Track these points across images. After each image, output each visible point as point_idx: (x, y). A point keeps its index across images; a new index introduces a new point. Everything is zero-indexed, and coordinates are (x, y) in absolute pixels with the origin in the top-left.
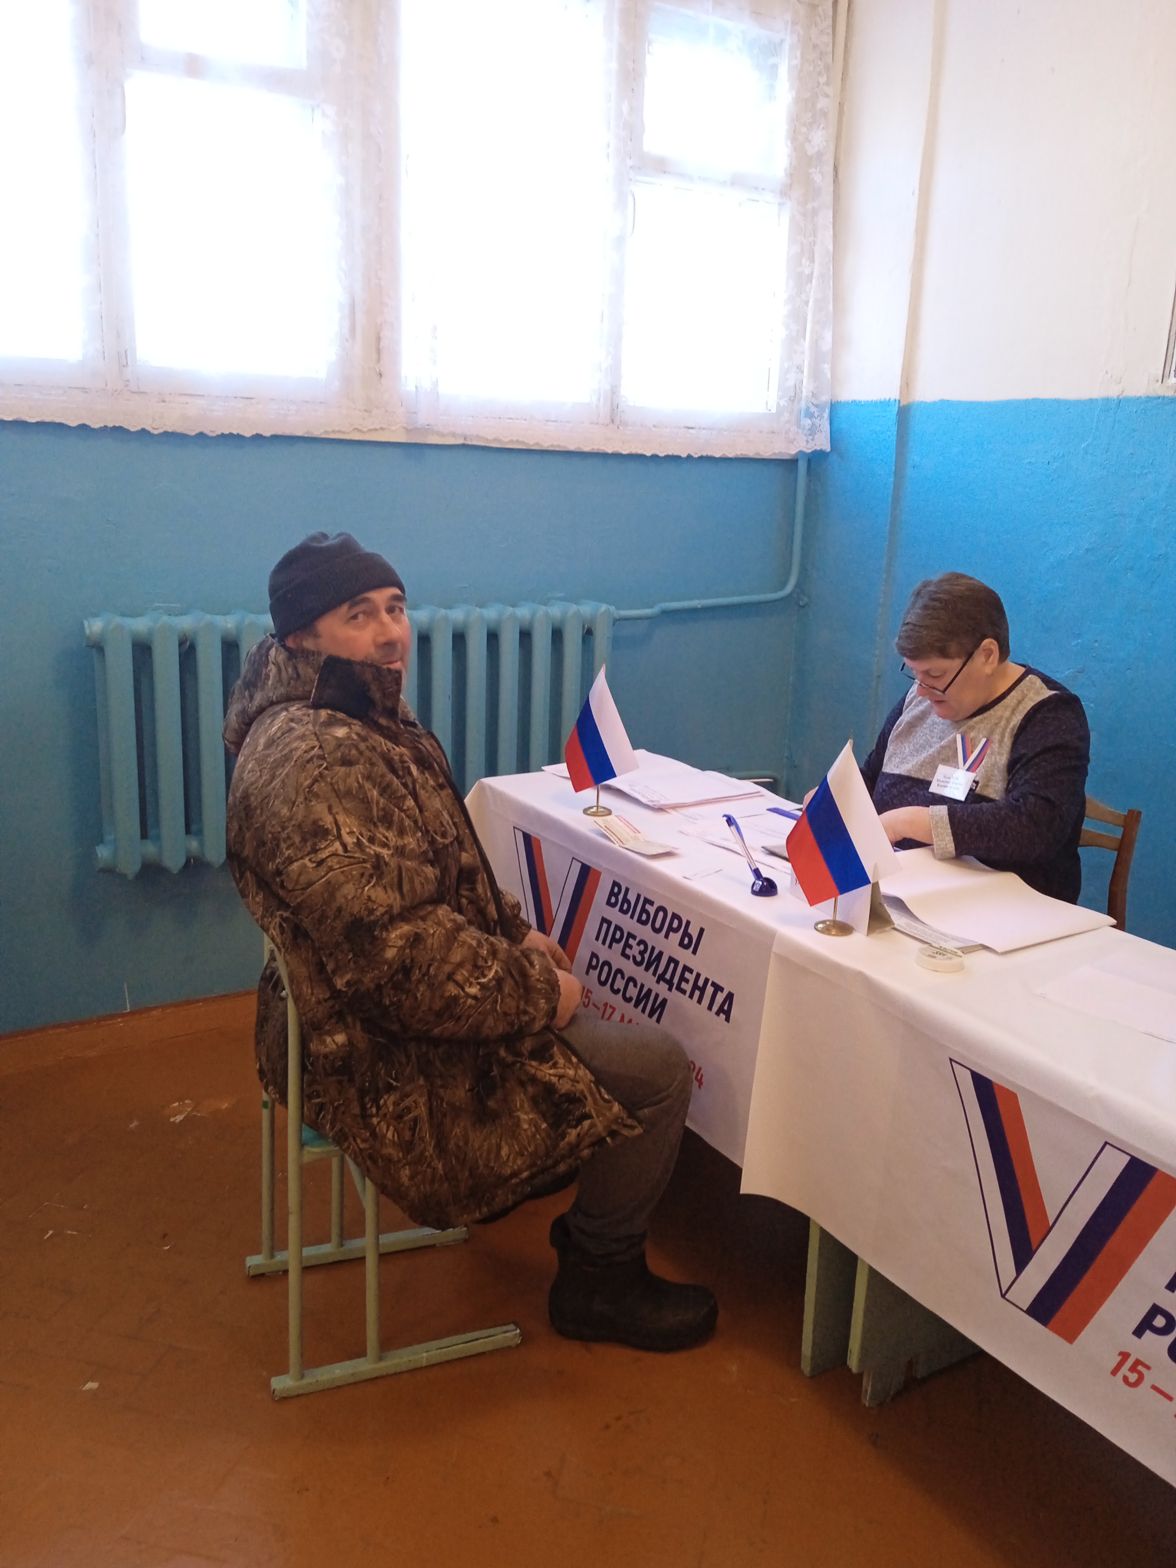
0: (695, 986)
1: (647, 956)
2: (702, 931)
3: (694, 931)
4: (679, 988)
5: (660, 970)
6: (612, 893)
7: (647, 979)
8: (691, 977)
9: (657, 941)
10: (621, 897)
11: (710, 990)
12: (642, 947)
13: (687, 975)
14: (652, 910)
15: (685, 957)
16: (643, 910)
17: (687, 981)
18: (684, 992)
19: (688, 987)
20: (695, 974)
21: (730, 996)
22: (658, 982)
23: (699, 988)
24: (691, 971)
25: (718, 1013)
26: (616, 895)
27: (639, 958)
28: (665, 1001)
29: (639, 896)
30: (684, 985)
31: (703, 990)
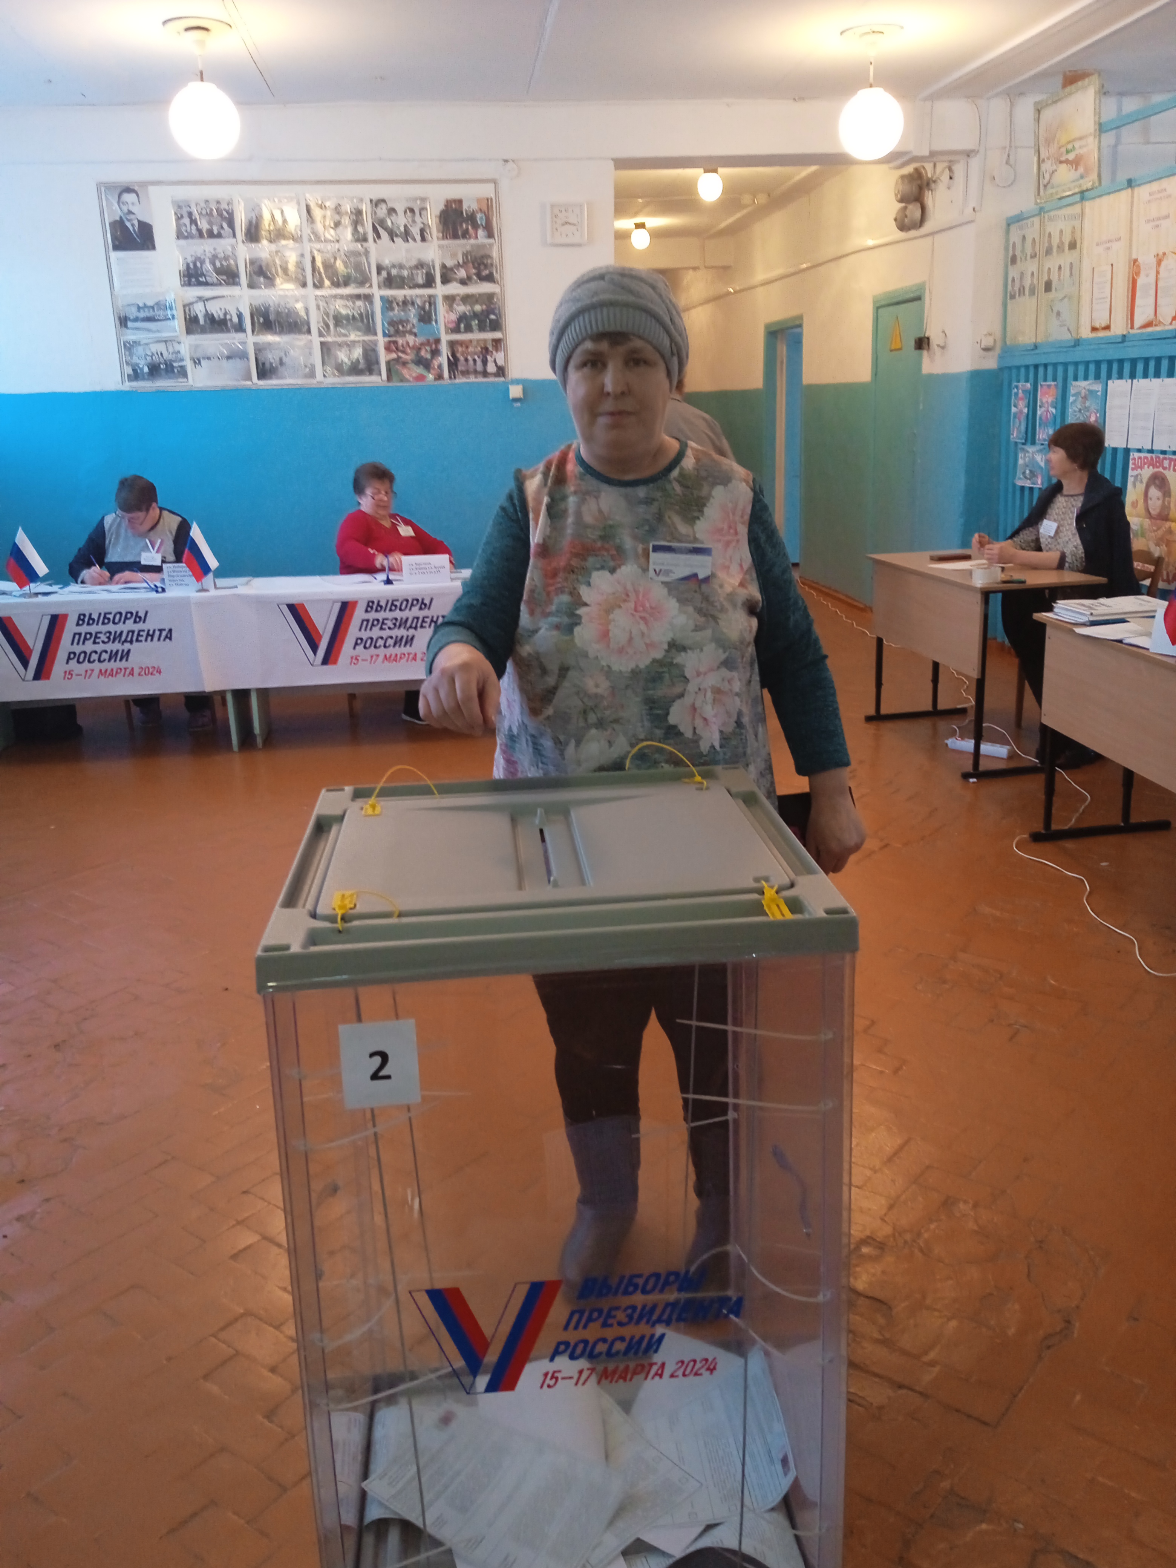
0: (148, 634)
1: (112, 637)
2: (146, 613)
3: (142, 614)
4: (137, 640)
5: (123, 638)
6: (79, 619)
7: (116, 646)
8: (144, 634)
9: (120, 627)
10: (86, 620)
11: (157, 633)
12: (108, 635)
13: (141, 633)
14: (111, 617)
15: (137, 627)
16: (105, 617)
17: (142, 636)
18: (141, 641)
19: (143, 639)
20: (146, 632)
21: (170, 630)
22: (123, 644)
23: (150, 635)
24: (143, 631)
25: (164, 640)
26: (83, 620)
27: (106, 640)
28: (129, 651)
29: (100, 614)
30: (140, 638)
31: (152, 636)
